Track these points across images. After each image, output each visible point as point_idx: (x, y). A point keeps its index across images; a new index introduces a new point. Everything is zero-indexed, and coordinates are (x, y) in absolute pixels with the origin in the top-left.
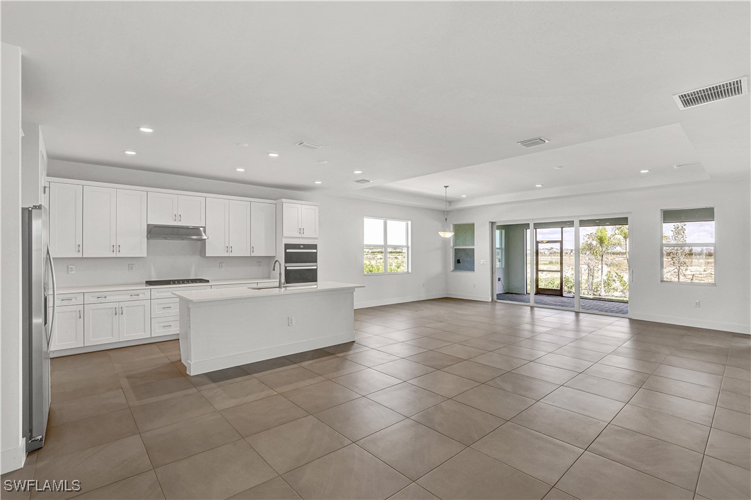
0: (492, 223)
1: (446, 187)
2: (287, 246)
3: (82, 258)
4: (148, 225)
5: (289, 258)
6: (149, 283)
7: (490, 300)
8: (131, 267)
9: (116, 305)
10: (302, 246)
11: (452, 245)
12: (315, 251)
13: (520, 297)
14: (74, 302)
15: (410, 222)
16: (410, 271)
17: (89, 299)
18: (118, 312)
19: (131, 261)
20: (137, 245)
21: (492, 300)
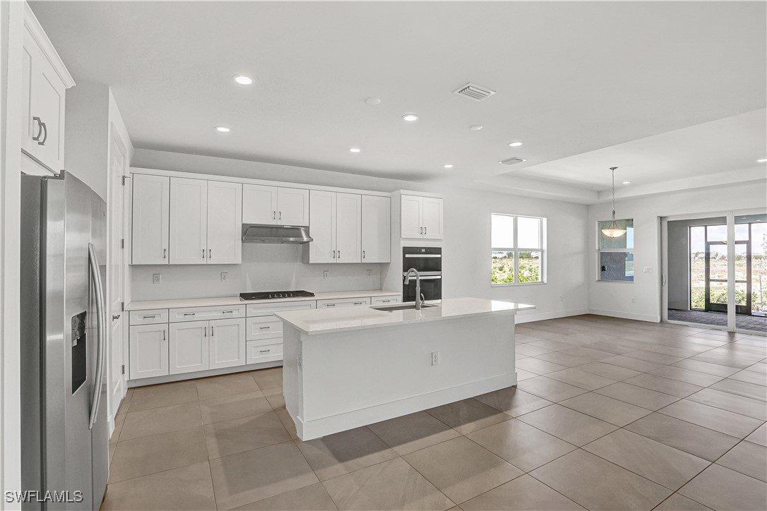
0: (661, 218)
1: (614, 169)
2: (406, 250)
3: (169, 266)
4: (243, 224)
5: (408, 265)
6: (245, 296)
7: (659, 321)
8: (223, 276)
9: (206, 324)
10: (423, 250)
11: (597, 248)
12: (439, 256)
13: (683, 314)
14: (157, 319)
15: (545, 220)
16: (545, 281)
17: (176, 316)
18: (208, 333)
19: (224, 269)
20: (229, 249)
21: (661, 321)
